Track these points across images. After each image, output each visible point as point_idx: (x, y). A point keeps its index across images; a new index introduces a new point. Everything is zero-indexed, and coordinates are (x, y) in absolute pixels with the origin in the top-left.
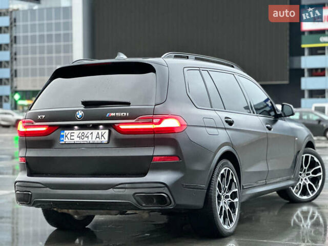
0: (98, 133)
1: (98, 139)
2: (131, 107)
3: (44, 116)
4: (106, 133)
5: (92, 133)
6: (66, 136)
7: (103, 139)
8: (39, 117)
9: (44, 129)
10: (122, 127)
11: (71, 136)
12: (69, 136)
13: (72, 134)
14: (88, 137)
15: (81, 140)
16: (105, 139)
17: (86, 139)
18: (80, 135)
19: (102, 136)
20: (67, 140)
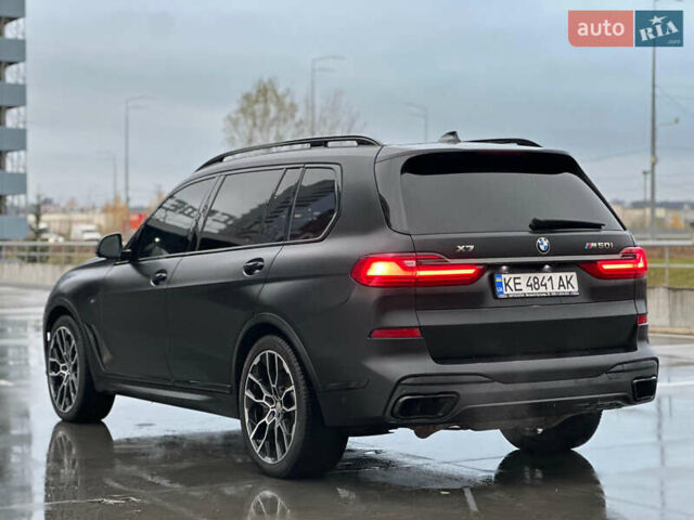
0: (561, 278)
1: (562, 289)
2: (603, 233)
3: (472, 247)
4: (573, 276)
5: (551, 278)
6: (507, 285)
7: (571, 289)
8: (461, 248)
9: (471, 271)
10: (606, 267)
11: (515, 284)
12: (511, 284)
13: (517, 281)
14: (545, 285)
15: (534, 291)
16: (574, 288)
17: (542, 289)
18: (531, 281)
19: (568, 282)
20: (509, 291)
